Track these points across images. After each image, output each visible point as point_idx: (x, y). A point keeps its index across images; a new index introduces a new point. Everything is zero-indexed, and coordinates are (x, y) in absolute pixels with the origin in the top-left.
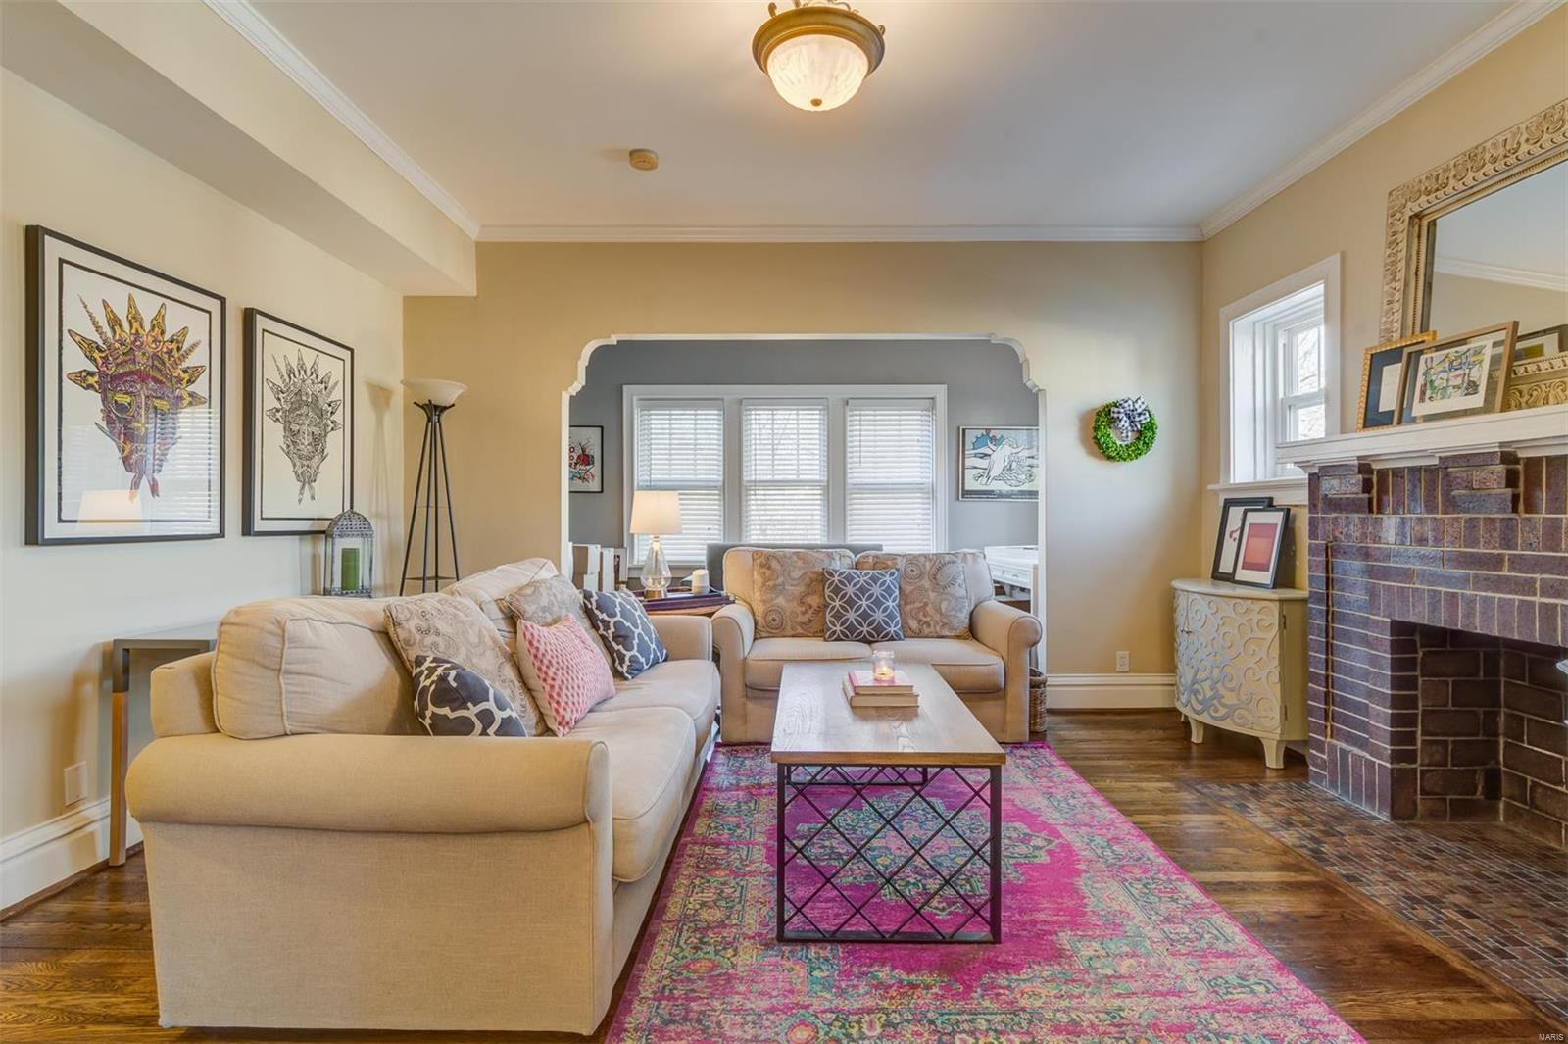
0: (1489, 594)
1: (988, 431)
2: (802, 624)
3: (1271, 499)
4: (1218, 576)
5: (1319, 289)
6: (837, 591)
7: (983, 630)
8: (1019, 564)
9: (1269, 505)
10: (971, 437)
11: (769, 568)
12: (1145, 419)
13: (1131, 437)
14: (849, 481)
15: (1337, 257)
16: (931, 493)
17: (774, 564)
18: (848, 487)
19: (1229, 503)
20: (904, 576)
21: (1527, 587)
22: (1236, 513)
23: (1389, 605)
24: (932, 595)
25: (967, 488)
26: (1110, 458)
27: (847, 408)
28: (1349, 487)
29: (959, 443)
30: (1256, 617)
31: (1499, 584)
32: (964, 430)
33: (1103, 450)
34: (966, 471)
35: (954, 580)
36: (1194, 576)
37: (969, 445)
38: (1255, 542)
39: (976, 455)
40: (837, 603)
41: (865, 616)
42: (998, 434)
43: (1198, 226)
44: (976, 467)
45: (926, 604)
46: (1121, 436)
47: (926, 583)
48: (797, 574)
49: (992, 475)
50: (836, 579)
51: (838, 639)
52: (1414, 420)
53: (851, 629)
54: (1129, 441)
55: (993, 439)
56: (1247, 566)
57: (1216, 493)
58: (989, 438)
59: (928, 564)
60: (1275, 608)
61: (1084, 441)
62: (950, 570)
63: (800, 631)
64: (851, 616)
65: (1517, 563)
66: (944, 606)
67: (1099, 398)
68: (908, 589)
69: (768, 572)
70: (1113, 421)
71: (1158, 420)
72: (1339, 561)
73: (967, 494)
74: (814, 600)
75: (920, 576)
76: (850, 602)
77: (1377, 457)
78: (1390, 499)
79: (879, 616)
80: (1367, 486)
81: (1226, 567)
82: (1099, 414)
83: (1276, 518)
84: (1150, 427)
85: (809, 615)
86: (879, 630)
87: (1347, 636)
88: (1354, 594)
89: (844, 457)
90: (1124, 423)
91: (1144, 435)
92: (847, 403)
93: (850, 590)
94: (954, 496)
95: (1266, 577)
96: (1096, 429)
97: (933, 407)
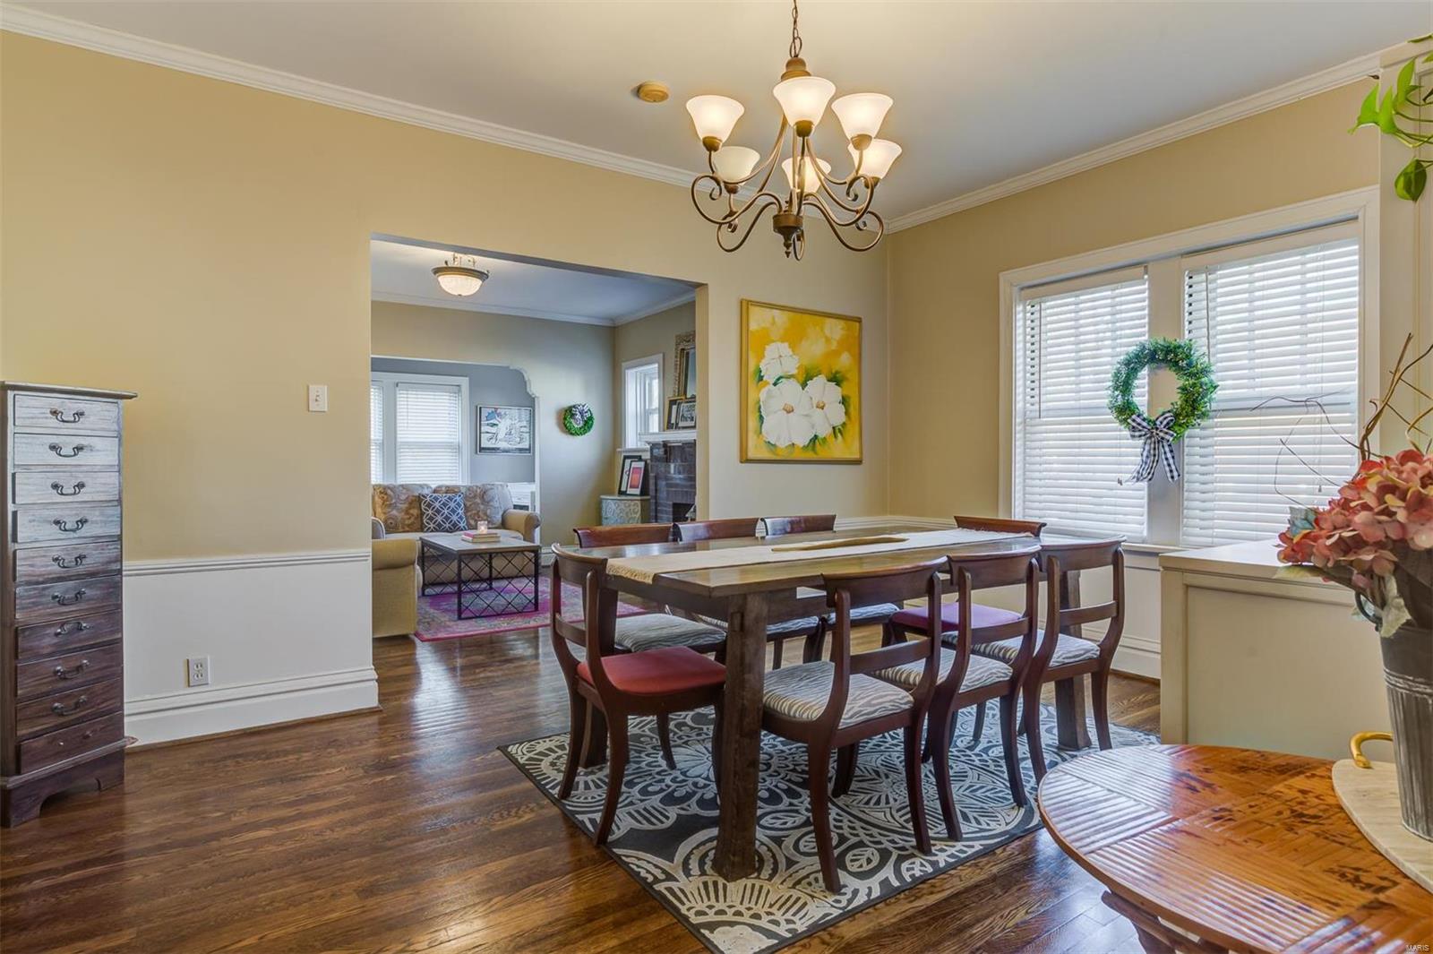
1: (496, 409)
2: (408, 526)
3: (640, 456)
4: (621, 493)
5: (656, 365)
6: (429, 505)
7: (510, 522)
8: (521, 493)
9: (640, 459)
10: (485, 413)
11: (386, 494)
12: (588, 415)
13: (582, 424)
14: (399, 440)
15: (661, 355)
16: (457, 449)
17: (389, 492)
18: (398, 444)
19: (626, 458)
20: (466, 497)
22: (628, 461)
24: (482, 507)
25: (482, 446)
26: (572, 434)
27: (397, 389)
28: (660, 452)
29: (478, 417)
30: (632, 508)
32: (480, 408)
33: (567, 429)
34: (482, 435)
35: (493, 498)
36: (611, 493)
37: (483, 418)
38: (635, 476)
39: (488, 425)
40: (430, 512)
41: (447, 518)
42: (503, 412)
43: (612, 320)
44: (488, 432)
45: (479, 511)
46: (577, 423)
47: (478, 500)
48: (403, 497)
49: (499, 437)
50: (428, 499)
51: (432, 531)
52: (679, 428)
53: (439, 525)
54: (581, 425)
55: (499, 415)
56: (631, 487)
57: (620, 452)
58: (495, 413)
59: (479, 491)
60: (639, 503)
61: (559, 425)
62: (490, 493)
63: (407, 529)
64: (439, 518)
66: (488, 511)
67: (567, 403)
68: (468, 504)
69: (386, 497)
70: (573, 416)
71: (594, 416)
72: (659, 482)
73: (482, 449)
74: (415, 512)
75: (475, 497)
76: (438, 511)
77: (668, 442)
78: (672, 457)
79: (455, 518)
80: (666, 452)
81: (623, 489)
82: (566, 411)
83: (641, 465)
84: (591, 418)
85: (412, 519)
86: (455, 525)
87: (662, 512)
88: (663, 495)
89: (395, 424)
90: (578, 416)
91: (588, 424)
92: (397, 385)
93: (437, 505)
94: (474, 451)
95: (637, 491)
96: (565, 419)
97: (460, 391)
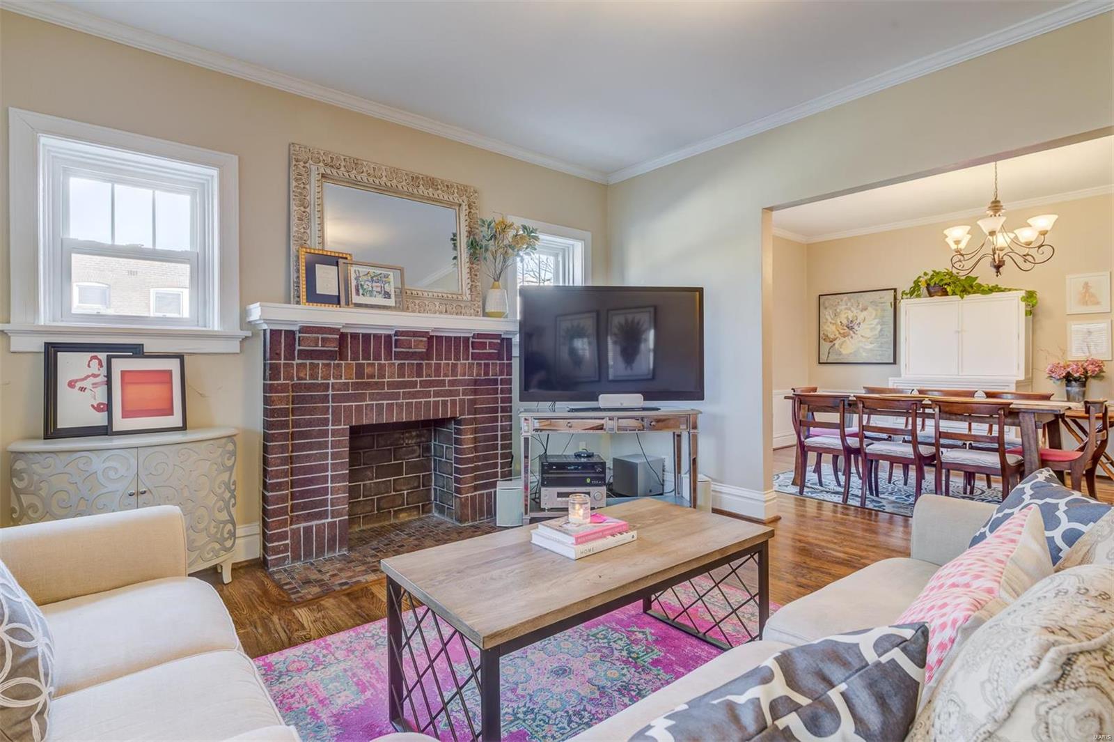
0: (410, 401)
21: (427, 394)
23: (348, 417)
31: (414, 395)
56: (126, 414)
65: (423, 384)
